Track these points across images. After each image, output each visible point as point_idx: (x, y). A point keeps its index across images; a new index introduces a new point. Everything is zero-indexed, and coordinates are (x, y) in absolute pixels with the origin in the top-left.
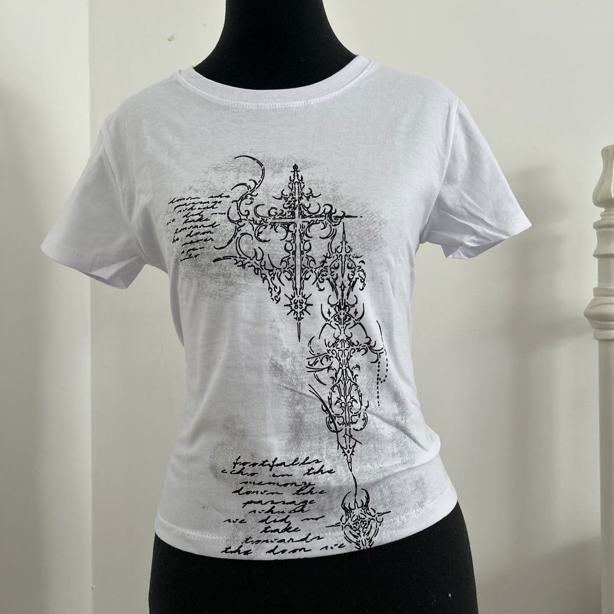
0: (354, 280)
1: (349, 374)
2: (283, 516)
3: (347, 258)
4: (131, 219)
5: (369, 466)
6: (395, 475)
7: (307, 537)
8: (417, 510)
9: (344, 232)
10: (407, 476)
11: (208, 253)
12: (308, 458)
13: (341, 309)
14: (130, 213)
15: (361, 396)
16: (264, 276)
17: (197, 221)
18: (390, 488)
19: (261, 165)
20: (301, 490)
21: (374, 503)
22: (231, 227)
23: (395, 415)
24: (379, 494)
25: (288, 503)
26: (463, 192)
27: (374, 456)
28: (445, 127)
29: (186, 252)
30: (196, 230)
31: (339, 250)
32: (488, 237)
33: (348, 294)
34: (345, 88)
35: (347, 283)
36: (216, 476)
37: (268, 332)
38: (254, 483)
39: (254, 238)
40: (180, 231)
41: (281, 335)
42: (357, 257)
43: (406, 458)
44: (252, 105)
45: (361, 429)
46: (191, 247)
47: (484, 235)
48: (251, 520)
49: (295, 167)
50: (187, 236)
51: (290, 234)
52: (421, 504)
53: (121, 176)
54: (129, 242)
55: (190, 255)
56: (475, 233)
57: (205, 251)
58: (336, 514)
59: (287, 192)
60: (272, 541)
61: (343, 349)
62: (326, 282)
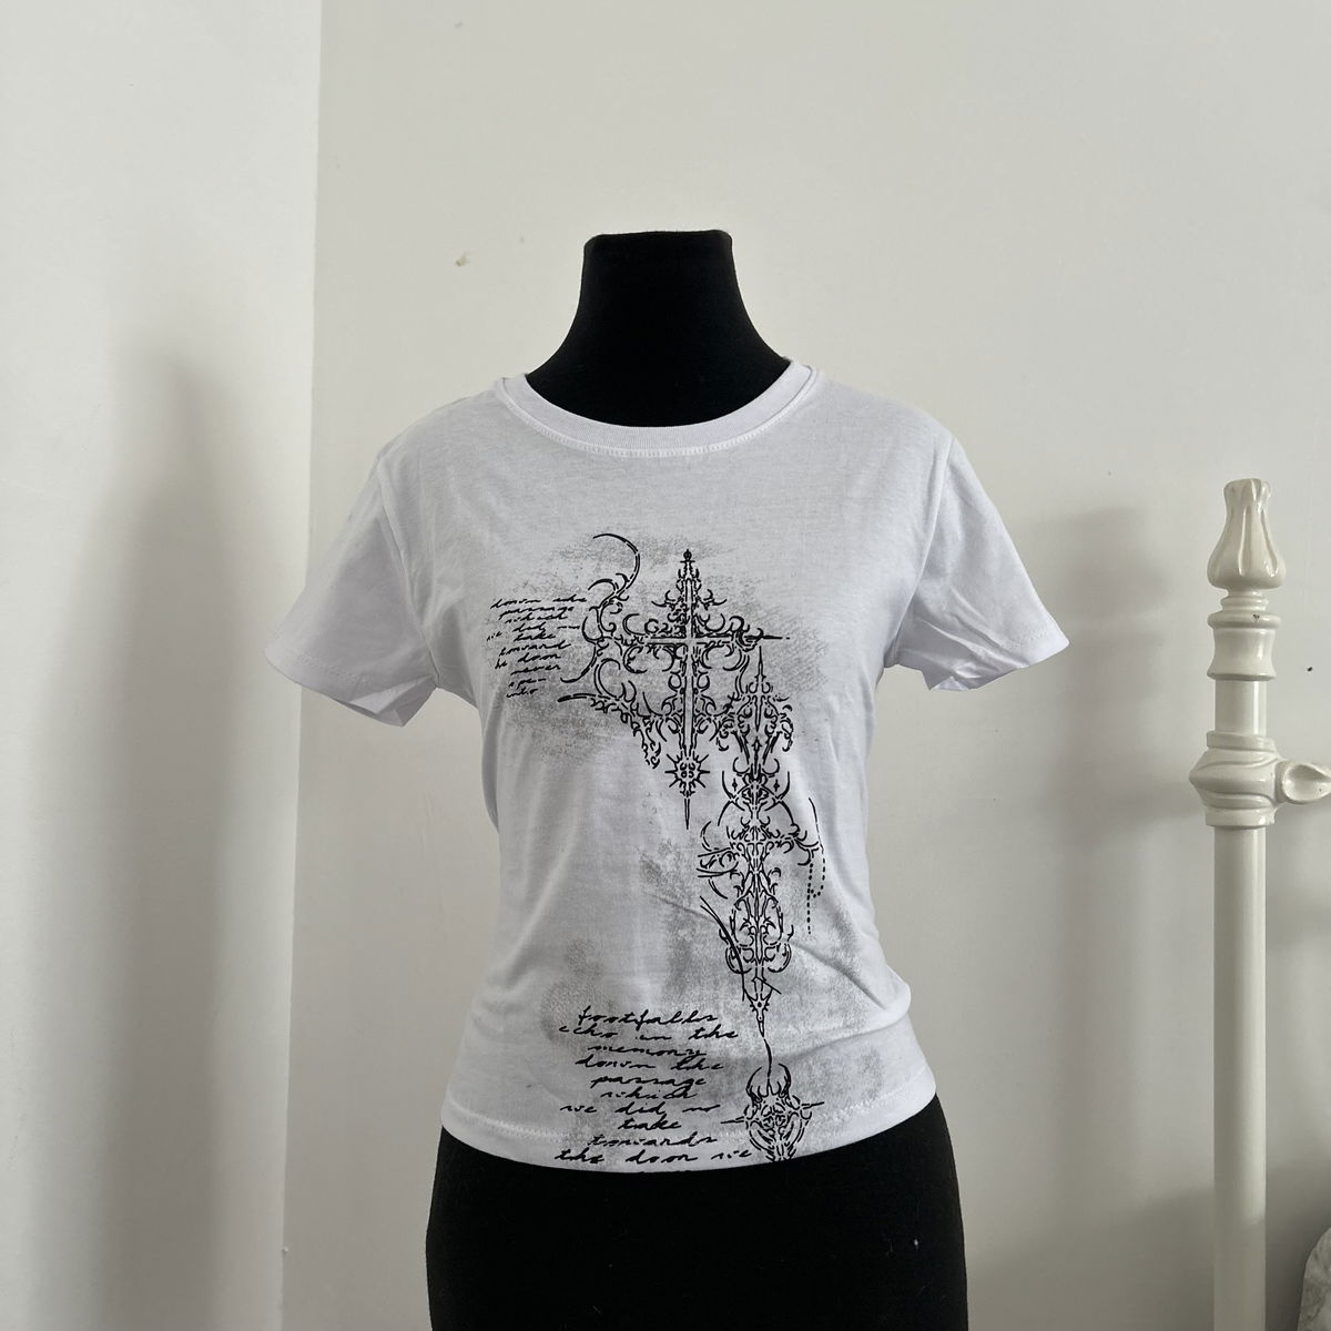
0: (775, 735)
1: (764, 882)
2: (654, 1103)
3: (764, 701)
4: (422, 623)
5: (791, 1028)
6: (832, 1044)
7: (691, 1138)
8: (867, 1103)
9: (761, 662)
10: (853, 1047)
11: (551, 688)
12: (696, 1012)
13: (753, 779)
14: (421, 612)
15: (781, 917)
16: (635, 725)
17: (536, 638)
18: (824, 1065)
19: (635, 550)
20: (684, 1061)
21: (797, 1087)
22: (588, 648)
23: (834, 950)
24: (805, 1074)
25: (662, 1083)
26: (954, 591)
27: (799, 1014)
28: (926, 490)
29: (516, 685)
30: (534, 653)
31: (753, 689)
32: (993, 664)
33: (765, 757)
34: (769, 424)
35: (764, 738)
36: (551, 1036)
37: (639, 812)
38: (611, 1049)
39: (622, 667)
40: (509, 652)
41: (660, 818)
42: (780, 700)
43: (852, 1019)
44: (622, 452)
45: (781, 970)
46: (525, 677)
47: (987, 661)
48: (604, 1107)
49: (688, 555)
50: (520, 661)
51: (677, 661)
52: (873, 1094)
53: (409, 552)
54: (416, 655)
55: (522, 688)
56: (972, 657)
57: (547, 684)
58: (738, 1105)
59: (674, 595)
60: (636, 1143)
61: (755, 842)
62: (731, 736)
